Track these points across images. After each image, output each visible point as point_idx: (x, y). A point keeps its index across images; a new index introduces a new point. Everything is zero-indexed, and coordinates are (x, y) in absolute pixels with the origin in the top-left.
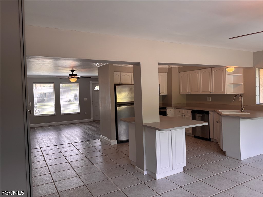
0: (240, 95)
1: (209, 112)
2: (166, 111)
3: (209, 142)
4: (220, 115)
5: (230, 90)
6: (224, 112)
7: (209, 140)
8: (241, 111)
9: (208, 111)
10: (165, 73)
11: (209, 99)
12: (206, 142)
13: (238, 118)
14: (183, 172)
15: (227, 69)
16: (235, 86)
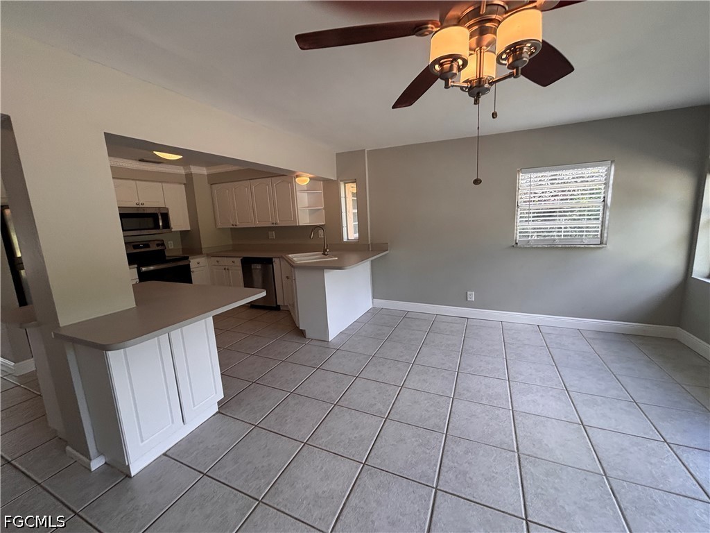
0: (321, 227)
1: (274, 259)
2: (189, 265)
3: (277, 313)
4: (292, 265)
5: (304, 219)
6: (298, 258)
7: (277, 308)
8: (324, 254)
9: (271, 259)
10: (180, 183)
11: (273, 235)
12: (272, 314)
13: (320, 268)
14: (217, 413)
15: (297, 179)
16: (313, 212)
